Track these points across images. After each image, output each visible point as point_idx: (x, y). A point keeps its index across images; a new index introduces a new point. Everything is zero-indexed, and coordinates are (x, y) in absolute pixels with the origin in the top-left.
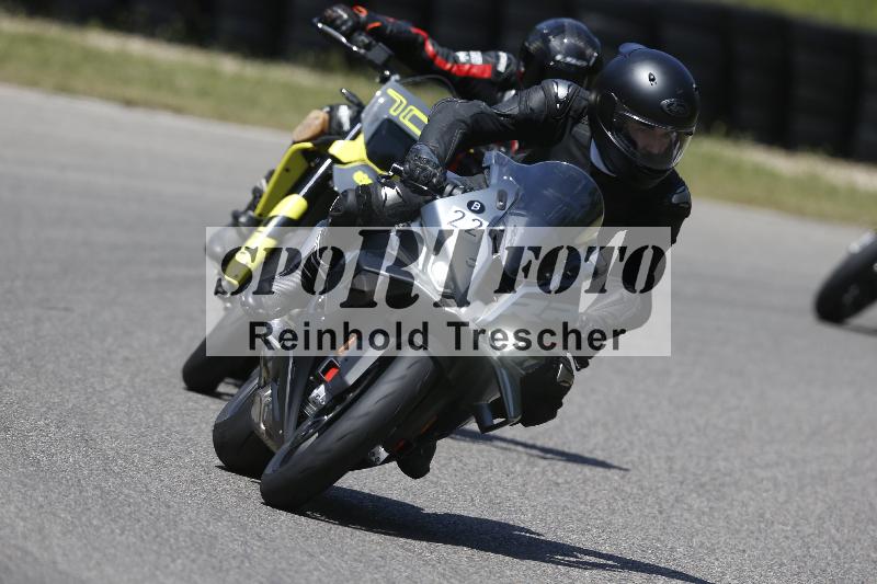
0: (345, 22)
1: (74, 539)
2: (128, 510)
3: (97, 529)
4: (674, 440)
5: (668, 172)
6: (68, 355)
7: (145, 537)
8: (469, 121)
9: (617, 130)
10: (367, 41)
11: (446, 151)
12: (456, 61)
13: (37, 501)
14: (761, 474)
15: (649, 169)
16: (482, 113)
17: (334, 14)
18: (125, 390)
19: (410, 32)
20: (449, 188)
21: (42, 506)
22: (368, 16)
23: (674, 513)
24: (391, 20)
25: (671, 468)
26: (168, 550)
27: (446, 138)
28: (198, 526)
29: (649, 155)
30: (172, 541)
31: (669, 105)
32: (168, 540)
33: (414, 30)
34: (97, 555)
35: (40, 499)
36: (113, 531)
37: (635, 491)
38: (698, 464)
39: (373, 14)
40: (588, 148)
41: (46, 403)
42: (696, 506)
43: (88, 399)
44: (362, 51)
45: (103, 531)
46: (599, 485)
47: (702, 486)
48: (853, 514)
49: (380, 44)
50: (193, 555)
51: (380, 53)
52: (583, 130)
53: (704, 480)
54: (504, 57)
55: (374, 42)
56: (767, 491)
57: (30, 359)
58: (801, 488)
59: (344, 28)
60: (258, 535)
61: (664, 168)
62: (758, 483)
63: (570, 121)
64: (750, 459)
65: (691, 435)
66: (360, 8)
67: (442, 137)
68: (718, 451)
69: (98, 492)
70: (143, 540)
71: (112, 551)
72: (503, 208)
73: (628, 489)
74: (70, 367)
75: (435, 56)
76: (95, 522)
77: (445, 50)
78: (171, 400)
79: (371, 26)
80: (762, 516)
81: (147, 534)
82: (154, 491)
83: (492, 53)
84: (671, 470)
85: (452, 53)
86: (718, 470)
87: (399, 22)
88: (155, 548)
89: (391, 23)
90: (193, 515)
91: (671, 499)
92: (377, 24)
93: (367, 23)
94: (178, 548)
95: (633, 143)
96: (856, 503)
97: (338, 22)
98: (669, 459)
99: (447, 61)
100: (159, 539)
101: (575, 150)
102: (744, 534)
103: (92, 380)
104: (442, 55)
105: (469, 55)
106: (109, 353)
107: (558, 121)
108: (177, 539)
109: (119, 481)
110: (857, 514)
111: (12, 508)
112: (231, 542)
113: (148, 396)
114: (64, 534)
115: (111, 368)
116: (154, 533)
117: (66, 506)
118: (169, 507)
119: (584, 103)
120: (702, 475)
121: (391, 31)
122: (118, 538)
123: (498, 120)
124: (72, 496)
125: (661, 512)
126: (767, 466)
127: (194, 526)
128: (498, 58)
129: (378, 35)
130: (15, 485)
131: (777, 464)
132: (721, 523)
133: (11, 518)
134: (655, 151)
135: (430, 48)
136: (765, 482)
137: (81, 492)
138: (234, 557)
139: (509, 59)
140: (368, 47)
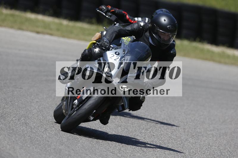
0: (105, 10)
1: (23, 150)
2: (37, 142)
3: (29, 147)
4: (185, 124)
5: (169, 45)
6: (21, 100)
7: (42, 150)
8: (117, 31)
9: (156, 34)
10: (110, 14)
11: (111, 39)
12: (134, 20)
13: (13, 140)
14: (209, 133)
15: (164, 44)
16: (121, 29)
17: (102, 8)
18: (36, 110)
19: (122, 13)
20: (111, 49)
21: (14, 141)
22: (111, 8)
23: (185, 143)
24: (117, 9)
25: (184, 131)
26: (48, 153)
27: (111, 36)
28: (56, 147)
29: (164, 40)
30: (49, 151)
31: (169, 27)
32: (48, 151)
33: (123, 12)
34: (29, 155)
35: (14, 139)
36: (33, 148)
37: (175, 137)
38: (192, 130)
39: (112, 8)
40: (149, 39)
41: (15, 113)
42: (191, 142)
43: (26, 112)
44: (109, 17)
45: (31, 148)
46: (165, 136)
47: (193, 136)
48: (234, 144)
49: (114, 15)
50: (55, 155)
51: (114, 18)
52: (147, 34)
53: (193, 134)
54: (147, 19)
55: (112, 15)
56: (210, 137)
57: (11, 102)
58: (220, 137)
59: (104, 11)
60: (73, 149)
61: (168, 44)
62: (208, 135)
63: (144, 31)
64: (206, 129)
65: (190, 122)
66: (109, 6)
67: (110, 36)
68: (197, 127)
69: (29, 137)
70: (41, 151)
71: (33, 153)
72: (124, 54)
73: (173, 137)
74: (22, 104)
75: (129, 19)
76: (28, 146)
77: (132, 17)
78: (49, 113)
79: (112, 11)
80: (209, 144)
81: (43, 149)
82: (44, 137)
83: (144, 18)
84: (184, 132)
85: (133, 18)
86: (197, 132)
87: (119, 10)
88: (45, 153)
89: (117, 10)
90: (55, 144)
91: (185, 139)
92: (113, 10)
93: (111, 10)
94: (51, 153)
95: (160, 37)
96: (235, 141)
97: (103, 10)
98: (184, 129)
99: (132, 20)
100: (46, 150)
101: (145, 39)
102: (204, 149)
103: (28, 107)
104: (131, 19)
105: (138, 19)
106: (32, 100)
107: (141, 31)
108: (50, 150)
109: (35, 135)
110: (235, 144)
111: (6, 142)
112: (65, 151)
113: (43, 112)
114: (20, 149)
115: (33, 104)
116: (44, 149)
117: (21, 141)
118: (48, 142)
119: (148, 27)
120: (193, 133)
121: (117, 12)
122: (35, 150)
123: (126, 32)
124: (22, 139)
125: (182, 143)
126: (211, 130)
127: (55, 147)
128: (145, 19)
129: (113, 13)
130: (7, 136)
131: (213, 130)
132: (198, 146)
133: (5, 144)
134: (166, 39)
135: (128, 17)
136: (210, 135)
137: (25, 137)
138: (66, 155)
139: (148, 19)
140: (110, 16)
